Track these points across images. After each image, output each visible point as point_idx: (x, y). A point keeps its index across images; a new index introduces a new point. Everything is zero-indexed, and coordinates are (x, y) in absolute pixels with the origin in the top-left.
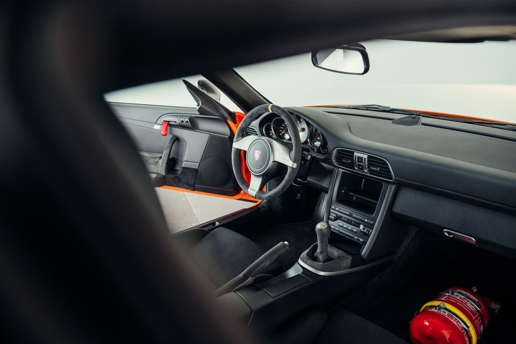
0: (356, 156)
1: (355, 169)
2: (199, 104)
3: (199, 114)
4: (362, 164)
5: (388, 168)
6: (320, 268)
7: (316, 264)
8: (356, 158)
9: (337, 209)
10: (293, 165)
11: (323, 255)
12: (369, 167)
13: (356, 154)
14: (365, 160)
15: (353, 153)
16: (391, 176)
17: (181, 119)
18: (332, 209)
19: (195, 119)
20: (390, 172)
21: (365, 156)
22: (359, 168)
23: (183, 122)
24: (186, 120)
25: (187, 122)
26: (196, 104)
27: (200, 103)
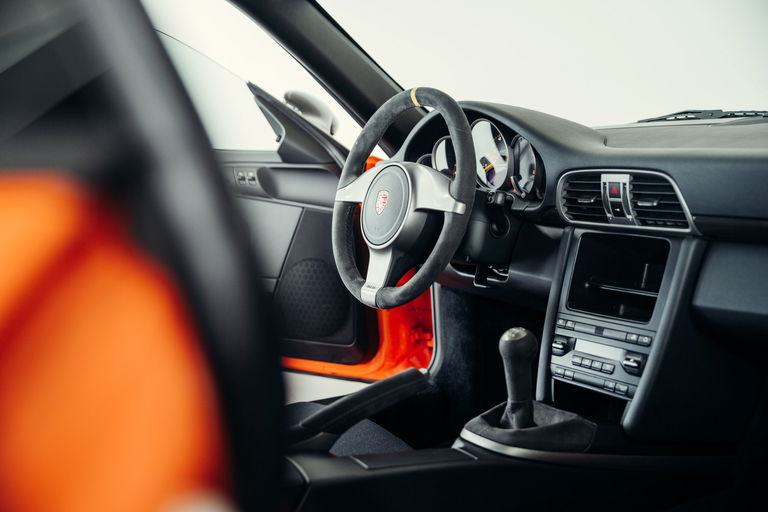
0: (605, 184)
1: (606, 220)
2: (280, 137)
3: (280, 160)
4: (620, 200)
5: (675, 197)
6: (506, 439)
7: (498, 431)
8: (605, 188)
9: (569, 324)
10: (455, 206)
11: (519, 413)
12: (635, 205)
13: (606, 178)
14: (624, 188)
15: (598, 176)
16: (683, 216)
17: (241, 174)
18: (560, 327)
19: (271, 171)
20: (679, 206)
21: (625, 179)
22: (616, 214)
23: (243, 179)
24: (251, 174)
25: (253, 179)
26: (275, 137)
27: (283, 135)
